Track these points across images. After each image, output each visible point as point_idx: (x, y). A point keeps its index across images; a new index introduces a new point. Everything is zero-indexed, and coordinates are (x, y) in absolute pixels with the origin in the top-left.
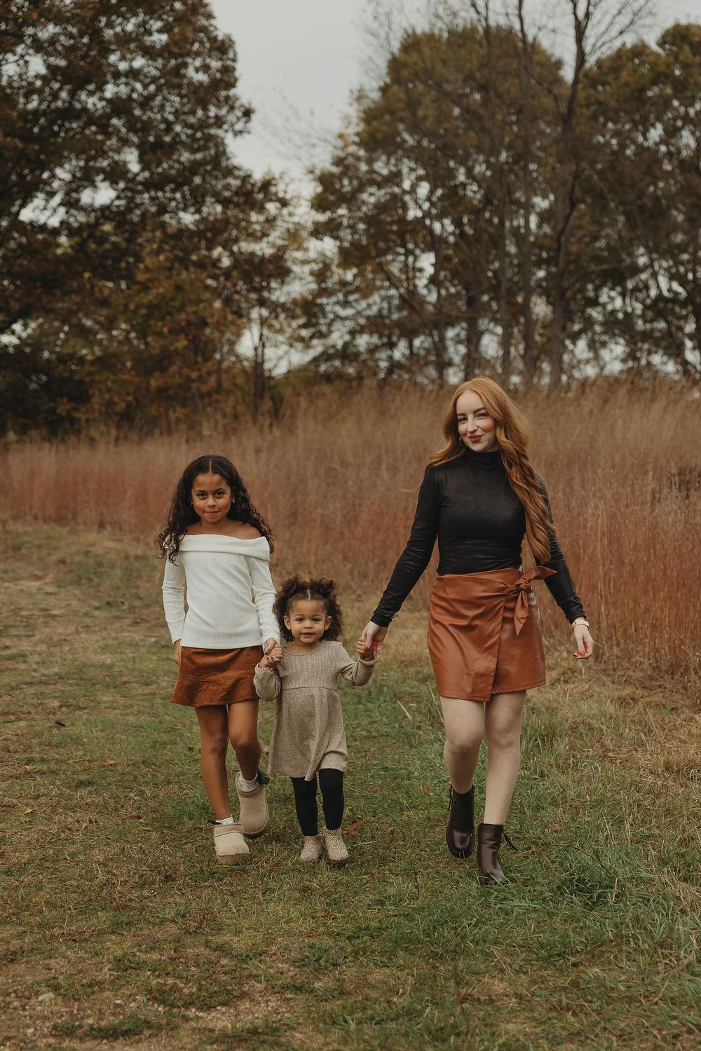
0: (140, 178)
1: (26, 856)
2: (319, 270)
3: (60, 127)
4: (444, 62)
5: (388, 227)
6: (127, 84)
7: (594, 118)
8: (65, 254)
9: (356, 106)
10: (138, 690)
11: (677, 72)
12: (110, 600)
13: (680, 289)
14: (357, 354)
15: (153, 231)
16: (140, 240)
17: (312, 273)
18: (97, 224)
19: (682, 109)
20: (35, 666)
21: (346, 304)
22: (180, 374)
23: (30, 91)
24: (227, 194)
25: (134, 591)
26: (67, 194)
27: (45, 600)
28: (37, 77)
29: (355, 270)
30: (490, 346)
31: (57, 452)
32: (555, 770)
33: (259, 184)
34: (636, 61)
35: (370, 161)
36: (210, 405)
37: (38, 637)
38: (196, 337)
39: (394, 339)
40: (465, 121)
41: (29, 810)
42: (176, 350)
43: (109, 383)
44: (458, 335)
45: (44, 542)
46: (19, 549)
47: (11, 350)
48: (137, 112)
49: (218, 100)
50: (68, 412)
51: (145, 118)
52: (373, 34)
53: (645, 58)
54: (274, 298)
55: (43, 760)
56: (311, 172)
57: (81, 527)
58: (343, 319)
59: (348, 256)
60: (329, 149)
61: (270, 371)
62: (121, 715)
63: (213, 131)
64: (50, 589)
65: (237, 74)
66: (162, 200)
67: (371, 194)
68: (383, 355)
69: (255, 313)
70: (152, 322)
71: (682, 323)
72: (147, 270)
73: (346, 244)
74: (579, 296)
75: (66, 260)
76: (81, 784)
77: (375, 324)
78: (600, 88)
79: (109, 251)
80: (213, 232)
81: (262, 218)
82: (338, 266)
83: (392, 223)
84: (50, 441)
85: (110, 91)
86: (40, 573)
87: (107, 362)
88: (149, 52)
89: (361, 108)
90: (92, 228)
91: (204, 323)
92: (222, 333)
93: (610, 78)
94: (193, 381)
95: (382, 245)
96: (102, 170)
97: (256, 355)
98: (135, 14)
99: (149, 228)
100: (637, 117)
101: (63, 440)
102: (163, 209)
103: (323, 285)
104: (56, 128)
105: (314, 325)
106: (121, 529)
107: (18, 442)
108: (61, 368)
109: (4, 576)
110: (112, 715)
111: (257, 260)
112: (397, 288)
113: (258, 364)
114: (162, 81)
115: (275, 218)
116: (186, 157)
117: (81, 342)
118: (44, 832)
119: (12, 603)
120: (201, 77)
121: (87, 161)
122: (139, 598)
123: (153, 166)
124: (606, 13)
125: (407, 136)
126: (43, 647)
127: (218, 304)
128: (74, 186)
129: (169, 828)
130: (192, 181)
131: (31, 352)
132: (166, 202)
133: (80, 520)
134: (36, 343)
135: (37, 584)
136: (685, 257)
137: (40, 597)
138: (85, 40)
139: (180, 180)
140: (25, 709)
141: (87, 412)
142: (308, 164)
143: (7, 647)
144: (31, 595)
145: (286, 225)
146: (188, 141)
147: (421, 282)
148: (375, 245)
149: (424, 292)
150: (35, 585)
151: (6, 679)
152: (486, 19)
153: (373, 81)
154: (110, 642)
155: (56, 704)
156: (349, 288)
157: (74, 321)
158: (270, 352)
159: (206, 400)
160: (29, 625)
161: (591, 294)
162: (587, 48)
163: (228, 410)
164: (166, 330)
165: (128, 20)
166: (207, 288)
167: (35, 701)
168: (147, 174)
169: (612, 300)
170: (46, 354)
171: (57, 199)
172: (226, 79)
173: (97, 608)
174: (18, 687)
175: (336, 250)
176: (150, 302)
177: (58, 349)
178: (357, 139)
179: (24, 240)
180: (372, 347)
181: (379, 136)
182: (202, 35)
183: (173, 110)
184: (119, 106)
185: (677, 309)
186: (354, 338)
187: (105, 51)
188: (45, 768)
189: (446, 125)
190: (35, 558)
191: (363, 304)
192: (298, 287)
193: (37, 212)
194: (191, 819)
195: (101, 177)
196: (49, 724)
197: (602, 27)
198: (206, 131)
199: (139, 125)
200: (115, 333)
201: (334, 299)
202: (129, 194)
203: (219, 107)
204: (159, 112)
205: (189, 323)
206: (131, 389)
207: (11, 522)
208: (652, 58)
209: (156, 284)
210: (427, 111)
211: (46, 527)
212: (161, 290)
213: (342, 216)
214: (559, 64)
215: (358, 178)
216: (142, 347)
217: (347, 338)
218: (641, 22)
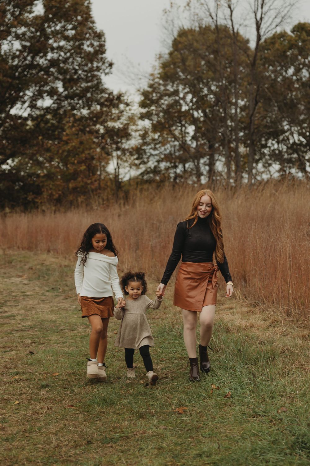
0: (63, 94)
1: (15, 430)
2: (143, 134)
3: (28, 72)
4: (197, 41)
5: (173, 114)
6: (57, 53)
7: (264, 65)
8: (30, 128)
9: (158, 61)
10: (69, 333)
11: (300, 44)
12: (53, 287)
13: (303, 140)
14: (160, 171)
15: (69, 118)
16: (64, 122)
17: (140, 136)
18: (44, 115)
19: (303, 60)
20: (19, 322)
21: (155, 149)
22: (83, 181)
23: (14, 57)
24: (102, 100)
25: (65, 282)
26: (31, 102)
27: (23, 287)
28: (17, 50)
29: (159, 134)
30: (220, 166)
31: (28, 218)
32: (278, 376)
33: (116, 97)
34: (282, 39)
35: (165, 85)
36: (96, 195)
37: (20, 306)
38: (90, 165)
39: (177, 164)
40: (207, 66)
41: (17, 402)
42: (81, 171)
43: (51, 186)
44: (205, 162)
45: (22, 259)
46: (11, 263)
47: (7, 172)
48: (62, 65)
49: (98, 59)
50: (33, 199)
51: (65, 68)
52: (166, 29)
53: (285, 38)
54: (123, 146)
55: (24, 373)
56: (139, 91)
57: (39, 252)
58: (153, 155)
59: (155, 128)
60: (147, 80)
61: (122, 179)
62: (61, 347)
63: (96, 73)
64: (26, 282)
65: (106, 47)
66: (73, 104)
67: (166, 100)
68: (172, 171)
69: (114, 154)
70: (70, 158)
71: (304, 154)
72: (67, 135)
73: (155, 122)
74: (258, 144)
75: (31, 131)
76: (43, 387)
77: (168, 158)
78: (266, 51)
79: (50, 127)
80: (96, 118)
81: (117, 112)
82: (151, 132)
83: (175, 113)
84: (25, 212)
85: (50, 56)
86: (21, 274)
87: (50, 176)
88: (67, 38)
89: (161, 62)
90: (43, 116)
91: (93, 158)
92: (101, 162)
93: (270, 47)
94: (88, 184)
95: (171, 122)
96: (46, 91)
97: (116, 172)
98: (60, 22)
99: (68, 116)
100: (283, 64)
101: (30, 212)
102: (74, 108)
103: (145, 141)
104: (26, 73)
105: (141, 159)
106: (57, 253)
107: (10, 212)
108: (29, 179)
109: (4, 275)
110: (57, 347)
111: (116, 130)
112: (178, 141)
113: (117, 176)
114: (73, 51)
115: (123, 111)
116: (84, 85)
117: (38, 167)
118: (25, 415)
119: (8, 289)
120: (91, 49)
121: (40, 87)
122: (67, 286)
123: (69, 89)
124: (270, 17)
125: (181, 74)
126: (22, 312)
127: (98, 150)
128: (34, 98)
129: (88, 412)
130: (87, 95)
131: (16, 172)
132: (75, 105)
133: (39, 249)
134: (18, 168)
135: (20, 279)
136: (305, 125)
137: (21, 286)
138: (38, 34)
139: (81, 95)
140: (14, 345)
141: (41, 199)
142: (138, 87)
143: (6, 312)
144: (17, 285)
145: (128, 115)
146: (85, 77)
147: (188, 139)
148: (168, 122)
149: (190, 143)
150: (18, 280)
151: (6, 328)
152: (216, 21)
153: (166, 50)
154: (55, 308)
155: (30, 341)
156: (156, 142)
157: (35, 158)
158: (122, 171)
159: (95, 193)
160: (16, 301)
161: (263, 142)
162: (262, 33)
163: (105, 198)
164: (76, 162)
165: (57, 25)
166: (94, 142)
167: (19, 340)
168: (66, 93)
169: (273, 145)
170: (22, 173)
171: (27, 104)
172: (101, 50)
173: (48, 291)
174: (11, 333)
175: (150, 125)
176: (69, 149)
177: (27, 171)
178: (159, 76)
179: (12, 123)
180: (167, 167)
181: (169, 74)
182: (90, 31)
183: (78, 64)
184: (54, 63)
185: (302, 148)
186: (159, 164)
187: (48, 39)
188: (24, 377)
189: (199, 69)
190: (18, 267)
191: (163, 148)
192: (134, 142)
193: (18, 110)
194: (98, 406)
195: (46, 94)
196: (26, 353)
197: (268, 24)
198: (92, 73)
199: (63, 71)
200: (53, 163)
201: (149, 147)
202: (58, 101)
203: (98, 62)
204: (72, 64)
205: (86, 158)
206: (61, 188)
207: (7, 250)
208: (288, 38)
209: (71, 141)
210: (190, 62)
211: (23, 252)
212: (74, 144)
213: (153, 110)
214: (248, 41)
215: (159, 93)
216: (65, 169)
217: (156, 164)
218: (285, 21)
